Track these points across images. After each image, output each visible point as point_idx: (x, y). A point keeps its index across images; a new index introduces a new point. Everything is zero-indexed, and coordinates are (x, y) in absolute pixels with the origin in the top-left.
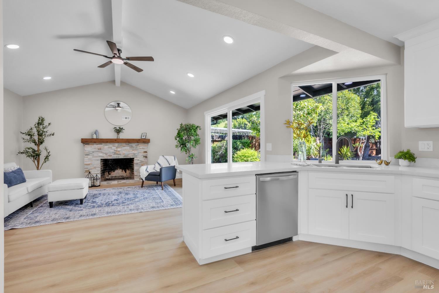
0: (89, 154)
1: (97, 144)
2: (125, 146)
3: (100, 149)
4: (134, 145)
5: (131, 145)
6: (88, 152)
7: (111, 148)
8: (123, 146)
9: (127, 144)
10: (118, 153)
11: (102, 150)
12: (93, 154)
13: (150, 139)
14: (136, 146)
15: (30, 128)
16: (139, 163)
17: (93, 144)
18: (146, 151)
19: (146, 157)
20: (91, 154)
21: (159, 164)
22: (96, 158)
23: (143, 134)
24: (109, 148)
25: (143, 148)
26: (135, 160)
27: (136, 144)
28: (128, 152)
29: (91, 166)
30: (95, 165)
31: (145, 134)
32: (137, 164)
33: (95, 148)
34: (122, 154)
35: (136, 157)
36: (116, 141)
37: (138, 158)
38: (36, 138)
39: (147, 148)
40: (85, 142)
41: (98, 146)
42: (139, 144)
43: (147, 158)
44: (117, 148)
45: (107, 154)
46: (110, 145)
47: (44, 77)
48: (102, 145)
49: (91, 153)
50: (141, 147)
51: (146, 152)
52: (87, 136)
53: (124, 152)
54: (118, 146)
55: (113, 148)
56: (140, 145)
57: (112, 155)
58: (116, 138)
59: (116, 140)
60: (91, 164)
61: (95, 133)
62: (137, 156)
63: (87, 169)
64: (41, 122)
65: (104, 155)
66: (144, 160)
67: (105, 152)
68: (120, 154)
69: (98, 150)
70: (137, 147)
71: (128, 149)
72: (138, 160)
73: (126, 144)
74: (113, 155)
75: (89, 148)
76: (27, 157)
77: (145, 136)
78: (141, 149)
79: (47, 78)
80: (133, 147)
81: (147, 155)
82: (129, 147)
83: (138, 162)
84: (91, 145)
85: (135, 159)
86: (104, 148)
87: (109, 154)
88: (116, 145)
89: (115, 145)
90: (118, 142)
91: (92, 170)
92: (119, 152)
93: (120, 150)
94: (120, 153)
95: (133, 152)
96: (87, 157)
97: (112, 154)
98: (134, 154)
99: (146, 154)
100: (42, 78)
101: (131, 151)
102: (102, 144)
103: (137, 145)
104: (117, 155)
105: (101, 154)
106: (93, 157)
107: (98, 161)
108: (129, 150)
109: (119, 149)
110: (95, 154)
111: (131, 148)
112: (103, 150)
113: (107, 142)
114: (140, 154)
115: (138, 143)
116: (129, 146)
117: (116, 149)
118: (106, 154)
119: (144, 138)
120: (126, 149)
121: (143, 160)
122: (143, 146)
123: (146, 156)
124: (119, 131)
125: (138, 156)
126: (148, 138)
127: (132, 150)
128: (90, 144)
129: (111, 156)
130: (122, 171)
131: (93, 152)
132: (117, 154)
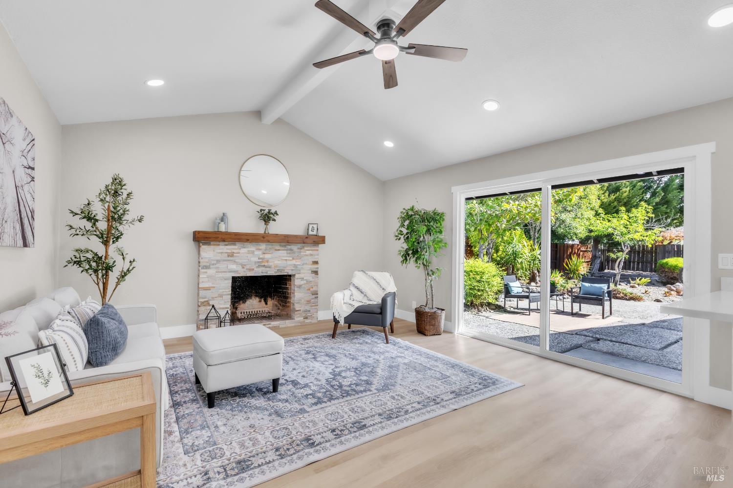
0: (209, 266)
1: (226, 245)
2: (279, 250)
3: (231, 255)
4: (295, 247)
5: (289, 247)
6: (207, 260)
7: (253, 252)
8: (276, 250)
9: (282, 246)
10: (266, 264)
11: (236, 256)
12: (218, 265)
13: (324, 237)
14: (299, 250)
15: (87, 203)
16: (303, 286)
17: (218, 243)
18: (316, 260)
19: (316, 273)
20: (215, 266)
21: (357, 288)
22: (223, 273)
23: (311, 226)
24: (249, 252)
25: (311, 255)
26: (297, 279)
27: (299, 246)
28: (285, 262)
29: (212, 292)
30: (221, 291)
31: (315, 226)
32: (300, 287)
33: (222, 253)
34: (273, 266)
35: (299, 272)
36: (265, 239)
37: (302, 276)
38: (102, 225)
39: (318, 255)
40: (201, 238)
41: (227, 249)
42: (304, 247)
43: (318, 274)
44: (264, 253)
45: (245, 265)
46: (251, 247)
47: (149, 80)
48: (236, 247)
49: (213, 264)
50: (307, 252)
51: (316, 263)
52: (204, 226)
53: (277, 262)
54: (266, 250)
55: (256, 253)
56: (306, 248)
57: (255, 269)
58: (262, 232)
59: (263, 237)
60: (214, 287)
61: (222, 220)
62: (300, 270)
63: (205, 298)
64: (116, 188)
65: (239, 268)
66: (313, 278)
67: (240, 261)
68: (270, 267)
69: (228, 256)
70: (300, 252)
71: (284, 257)
72: (302, 279)
73: (280, 245)
74: (257, 267)
75: (210, 252)
76: (82, 271)
77: (316, 229)
78: (307, 255)
79: (156, 83)
80: (294, 253)
81: (318, 268)
82: (285, 252)
83: (302, 282)
84: (214, 245)
85: (297, 276)
86: (239, 253)
87: (248, 267)
88: (263, 246)
89: (260, 248)
90: (269, 241)
91: (214, 300)
92: (268, 261)
93: (270, 258)
94: (270, 264)
95: (294, 262)
96: (206, 273)
97: (254, 267)
98: (295, 266)
99: (316, 266)
100: (145, 83)
101: (290, 260)
102: (235, 245)
103: (301, 249)
104: (264, 268)
105: (233, 267)
106: (217, 272)
107: (226, 281)
108: (286, 258)
109: (267, 256)
110: (222, 266)
111: (289, 253)
112: (238, 256)
113: (247, 240)
114: (305, 266)
115: (304, 245)
116: (287, 250)
117: (261, 257)
118: (243, 266)
119: (315, 233)
120: (280, 256)
121: (311, 279)
122: (312, 250)
123: (316, 270)
124: (267, 217)
125: (302, 271)
126: (321, 234)
127: (291, 258)
128: (212, 243)
129: (253, 269)
130: (260, 301)
131: (218, 261)
132: (264, 266)
